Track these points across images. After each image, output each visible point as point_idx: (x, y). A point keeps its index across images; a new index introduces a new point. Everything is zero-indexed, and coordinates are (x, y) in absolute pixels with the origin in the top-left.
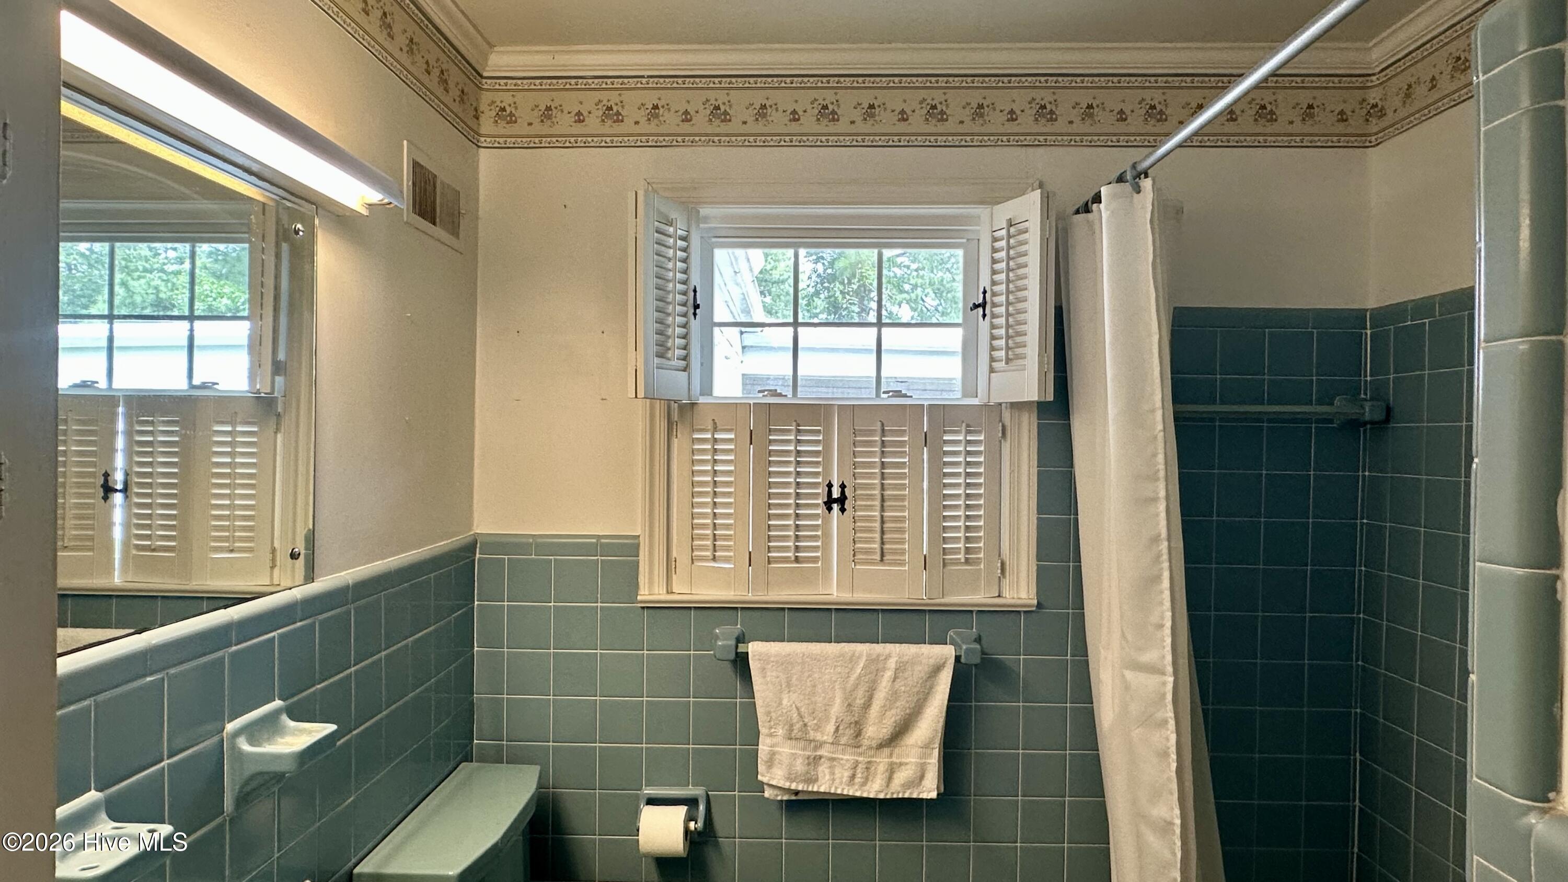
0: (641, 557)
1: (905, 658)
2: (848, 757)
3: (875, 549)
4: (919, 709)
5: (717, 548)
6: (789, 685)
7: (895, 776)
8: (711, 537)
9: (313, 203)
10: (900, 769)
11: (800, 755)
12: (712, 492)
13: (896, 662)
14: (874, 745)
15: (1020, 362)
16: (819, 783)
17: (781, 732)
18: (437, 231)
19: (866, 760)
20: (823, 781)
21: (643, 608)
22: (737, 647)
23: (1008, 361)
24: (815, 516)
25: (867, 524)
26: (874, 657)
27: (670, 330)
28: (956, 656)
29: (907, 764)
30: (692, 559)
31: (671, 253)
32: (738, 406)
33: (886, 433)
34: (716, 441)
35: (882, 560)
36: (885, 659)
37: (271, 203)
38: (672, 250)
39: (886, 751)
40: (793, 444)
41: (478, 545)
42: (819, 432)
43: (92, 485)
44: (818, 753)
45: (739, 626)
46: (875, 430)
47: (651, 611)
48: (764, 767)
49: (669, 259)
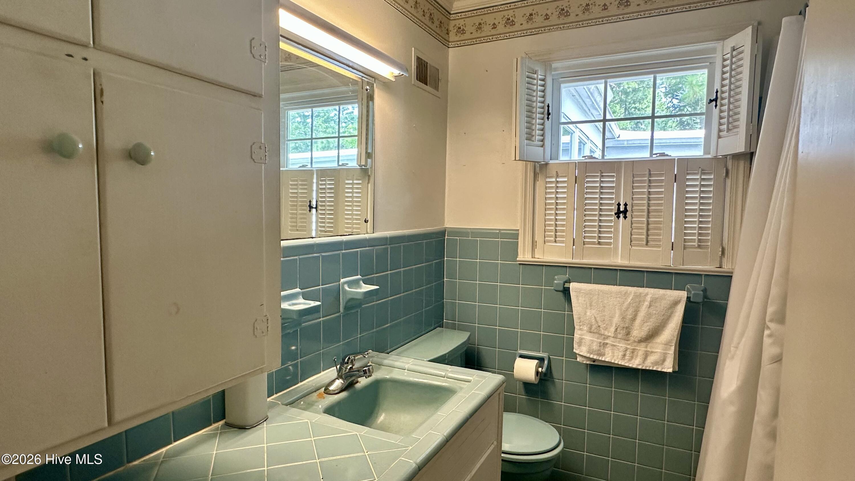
0: (519, 240)
1: (657, 296)
2: (622, 345)
3: (643, 238)
4: (664, 324)
5: (557, 236)
6: (591, 305)
7: (649, 358)
8: (554, 230)
9: (373, 78)
10: (652, 354)
11: (596, 341)
12: (555, 208)
13: (651, 298)
14: (636, 340)
15: (735, 130)
16: (606, 356)
17: (585, 328)
18: (428, 88)
19: (632, 348)
20: (608, 356)
21: (520, 264)
22: (564, 285)
23: (729, 130)
24: (611, 221)
25: (640, 225)
26: (638, 294)
27: (534, 126)
28: (687, 297)
29: (656, 352)
30: (545, 242)
31: (535, 87)
32: (569, 164)
33: (652, 175)
34: (557, 182)
35: (647, 244)
36: (645, 295)
37: (360, 80)
38: (536, 86)
39: (643, 344)
40: (599, 183)
41: (446, 232)
42: (613, 176)
43: (305, 206)
44: (606, 342)
45: (567, 276)
46: (646, 174)
47: (523, 266)
48: (577, 346)
49: (534, 91)
